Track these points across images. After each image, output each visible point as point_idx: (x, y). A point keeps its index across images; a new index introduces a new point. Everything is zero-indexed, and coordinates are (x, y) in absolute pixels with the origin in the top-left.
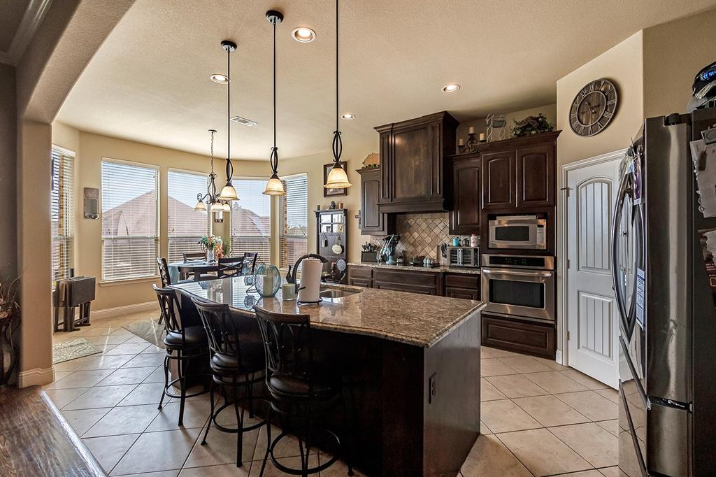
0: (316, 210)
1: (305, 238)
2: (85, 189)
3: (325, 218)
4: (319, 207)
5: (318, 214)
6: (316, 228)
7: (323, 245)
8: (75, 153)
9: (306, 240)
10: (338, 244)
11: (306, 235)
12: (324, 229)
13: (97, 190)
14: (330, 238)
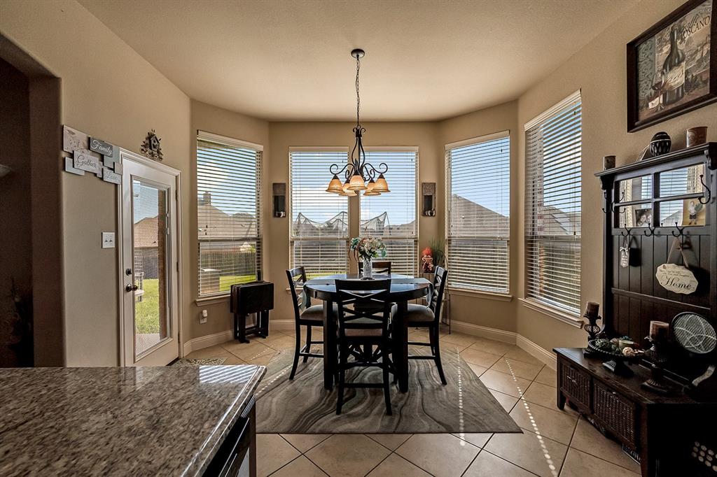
0: (603, 169)
1: (577, 241)
2: (274, 184)
3: (637, 189)
4: (611, 161)
5: (609, 183)
6: (603, 216)
7: (624, 261)
8: (262, 147)
9: (577, 247)
10: (680, 263)
11: (579, 234)
12: (627, 219)
13: (284, 184)
14: (646, 243)
